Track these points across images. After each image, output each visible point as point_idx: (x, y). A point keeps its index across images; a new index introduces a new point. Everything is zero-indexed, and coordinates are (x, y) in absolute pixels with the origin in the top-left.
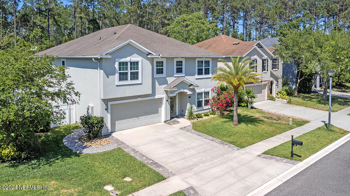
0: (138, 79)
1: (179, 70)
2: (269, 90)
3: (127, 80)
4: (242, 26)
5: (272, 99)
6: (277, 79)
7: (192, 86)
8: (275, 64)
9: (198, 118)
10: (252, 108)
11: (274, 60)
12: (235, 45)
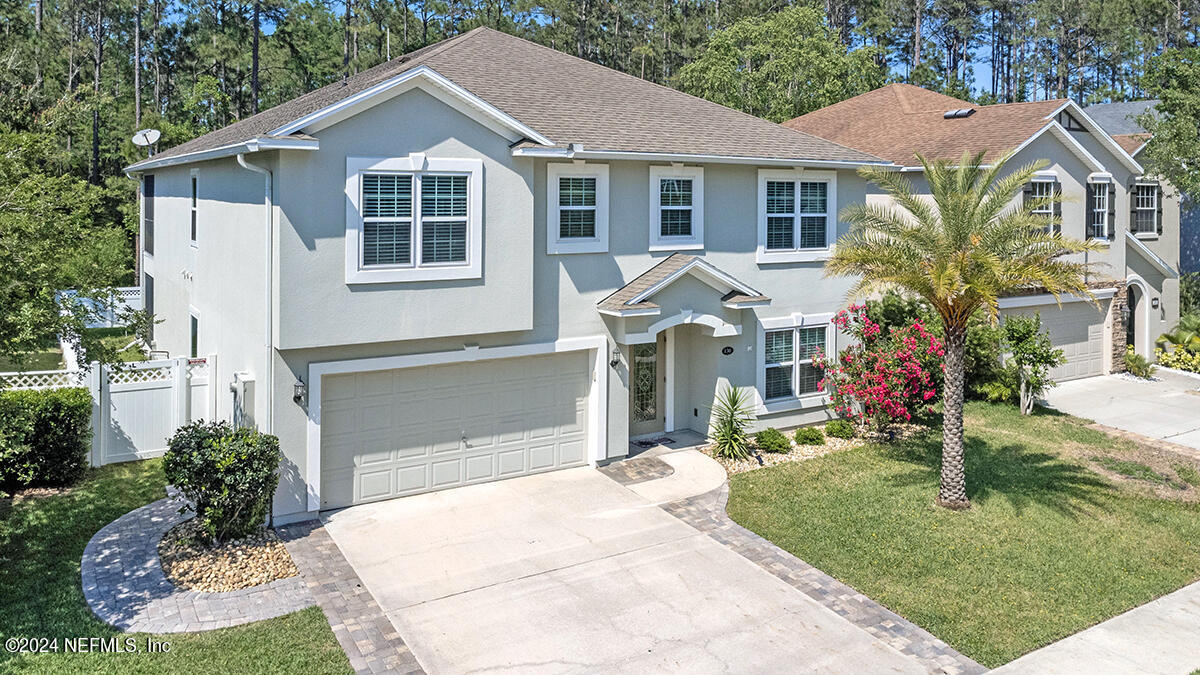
0: (464, 258)
1: (676, 224)
2: (1120, 327)
3: (408, 261)
4: (988, 67)
5: (1137, 368)
6: (1156, 278)
7: (738, 298)
8: (1147, 211)
9: (768, 450)
10: (1040, 409)
11: (1141, 193)
12: (952, 121)
